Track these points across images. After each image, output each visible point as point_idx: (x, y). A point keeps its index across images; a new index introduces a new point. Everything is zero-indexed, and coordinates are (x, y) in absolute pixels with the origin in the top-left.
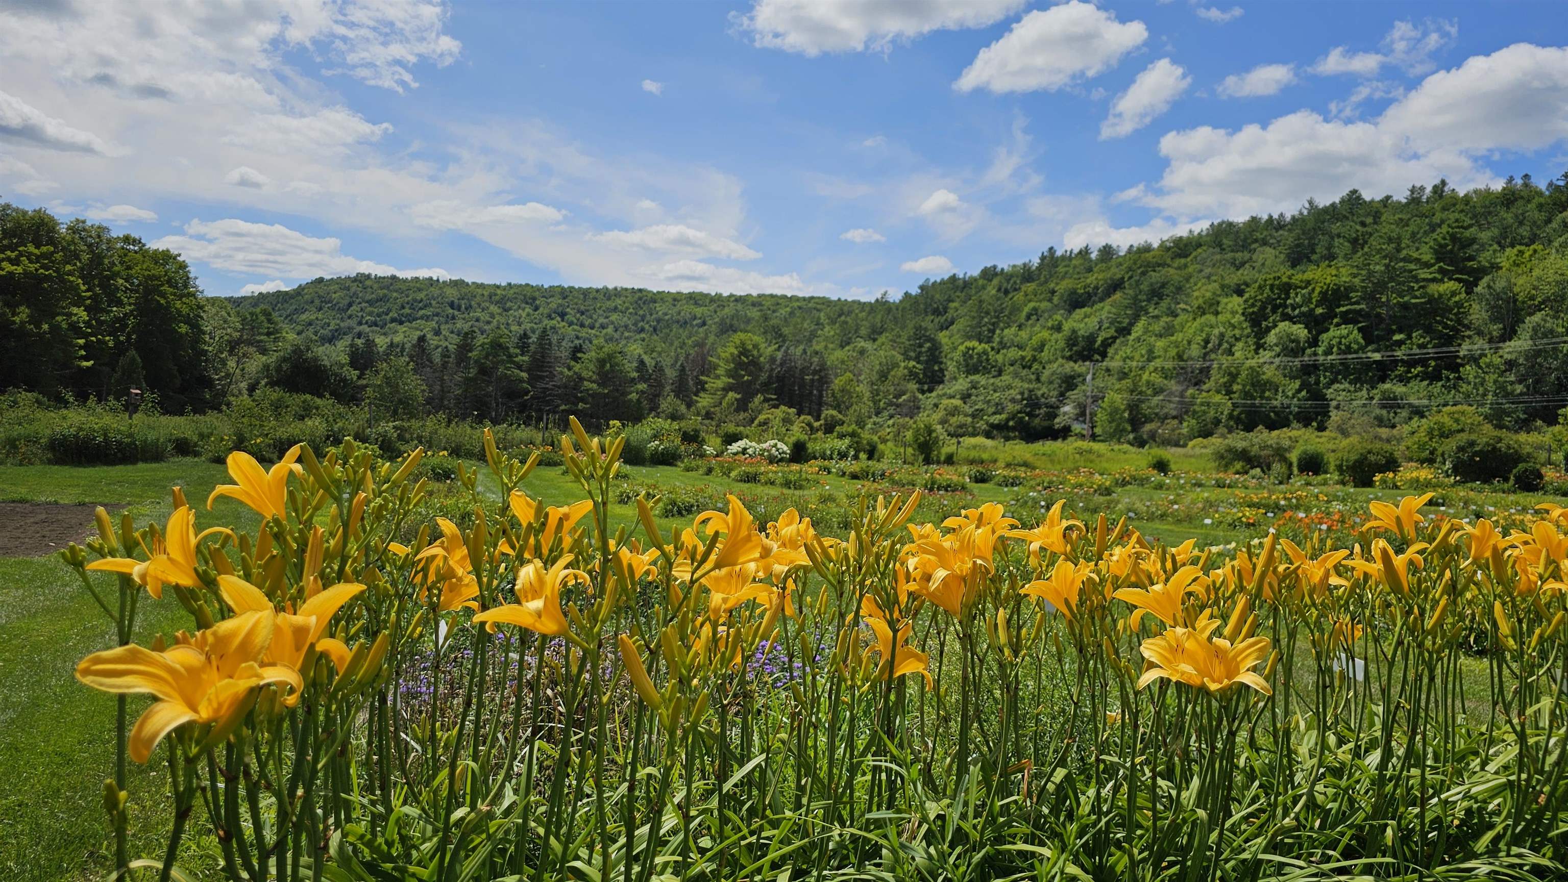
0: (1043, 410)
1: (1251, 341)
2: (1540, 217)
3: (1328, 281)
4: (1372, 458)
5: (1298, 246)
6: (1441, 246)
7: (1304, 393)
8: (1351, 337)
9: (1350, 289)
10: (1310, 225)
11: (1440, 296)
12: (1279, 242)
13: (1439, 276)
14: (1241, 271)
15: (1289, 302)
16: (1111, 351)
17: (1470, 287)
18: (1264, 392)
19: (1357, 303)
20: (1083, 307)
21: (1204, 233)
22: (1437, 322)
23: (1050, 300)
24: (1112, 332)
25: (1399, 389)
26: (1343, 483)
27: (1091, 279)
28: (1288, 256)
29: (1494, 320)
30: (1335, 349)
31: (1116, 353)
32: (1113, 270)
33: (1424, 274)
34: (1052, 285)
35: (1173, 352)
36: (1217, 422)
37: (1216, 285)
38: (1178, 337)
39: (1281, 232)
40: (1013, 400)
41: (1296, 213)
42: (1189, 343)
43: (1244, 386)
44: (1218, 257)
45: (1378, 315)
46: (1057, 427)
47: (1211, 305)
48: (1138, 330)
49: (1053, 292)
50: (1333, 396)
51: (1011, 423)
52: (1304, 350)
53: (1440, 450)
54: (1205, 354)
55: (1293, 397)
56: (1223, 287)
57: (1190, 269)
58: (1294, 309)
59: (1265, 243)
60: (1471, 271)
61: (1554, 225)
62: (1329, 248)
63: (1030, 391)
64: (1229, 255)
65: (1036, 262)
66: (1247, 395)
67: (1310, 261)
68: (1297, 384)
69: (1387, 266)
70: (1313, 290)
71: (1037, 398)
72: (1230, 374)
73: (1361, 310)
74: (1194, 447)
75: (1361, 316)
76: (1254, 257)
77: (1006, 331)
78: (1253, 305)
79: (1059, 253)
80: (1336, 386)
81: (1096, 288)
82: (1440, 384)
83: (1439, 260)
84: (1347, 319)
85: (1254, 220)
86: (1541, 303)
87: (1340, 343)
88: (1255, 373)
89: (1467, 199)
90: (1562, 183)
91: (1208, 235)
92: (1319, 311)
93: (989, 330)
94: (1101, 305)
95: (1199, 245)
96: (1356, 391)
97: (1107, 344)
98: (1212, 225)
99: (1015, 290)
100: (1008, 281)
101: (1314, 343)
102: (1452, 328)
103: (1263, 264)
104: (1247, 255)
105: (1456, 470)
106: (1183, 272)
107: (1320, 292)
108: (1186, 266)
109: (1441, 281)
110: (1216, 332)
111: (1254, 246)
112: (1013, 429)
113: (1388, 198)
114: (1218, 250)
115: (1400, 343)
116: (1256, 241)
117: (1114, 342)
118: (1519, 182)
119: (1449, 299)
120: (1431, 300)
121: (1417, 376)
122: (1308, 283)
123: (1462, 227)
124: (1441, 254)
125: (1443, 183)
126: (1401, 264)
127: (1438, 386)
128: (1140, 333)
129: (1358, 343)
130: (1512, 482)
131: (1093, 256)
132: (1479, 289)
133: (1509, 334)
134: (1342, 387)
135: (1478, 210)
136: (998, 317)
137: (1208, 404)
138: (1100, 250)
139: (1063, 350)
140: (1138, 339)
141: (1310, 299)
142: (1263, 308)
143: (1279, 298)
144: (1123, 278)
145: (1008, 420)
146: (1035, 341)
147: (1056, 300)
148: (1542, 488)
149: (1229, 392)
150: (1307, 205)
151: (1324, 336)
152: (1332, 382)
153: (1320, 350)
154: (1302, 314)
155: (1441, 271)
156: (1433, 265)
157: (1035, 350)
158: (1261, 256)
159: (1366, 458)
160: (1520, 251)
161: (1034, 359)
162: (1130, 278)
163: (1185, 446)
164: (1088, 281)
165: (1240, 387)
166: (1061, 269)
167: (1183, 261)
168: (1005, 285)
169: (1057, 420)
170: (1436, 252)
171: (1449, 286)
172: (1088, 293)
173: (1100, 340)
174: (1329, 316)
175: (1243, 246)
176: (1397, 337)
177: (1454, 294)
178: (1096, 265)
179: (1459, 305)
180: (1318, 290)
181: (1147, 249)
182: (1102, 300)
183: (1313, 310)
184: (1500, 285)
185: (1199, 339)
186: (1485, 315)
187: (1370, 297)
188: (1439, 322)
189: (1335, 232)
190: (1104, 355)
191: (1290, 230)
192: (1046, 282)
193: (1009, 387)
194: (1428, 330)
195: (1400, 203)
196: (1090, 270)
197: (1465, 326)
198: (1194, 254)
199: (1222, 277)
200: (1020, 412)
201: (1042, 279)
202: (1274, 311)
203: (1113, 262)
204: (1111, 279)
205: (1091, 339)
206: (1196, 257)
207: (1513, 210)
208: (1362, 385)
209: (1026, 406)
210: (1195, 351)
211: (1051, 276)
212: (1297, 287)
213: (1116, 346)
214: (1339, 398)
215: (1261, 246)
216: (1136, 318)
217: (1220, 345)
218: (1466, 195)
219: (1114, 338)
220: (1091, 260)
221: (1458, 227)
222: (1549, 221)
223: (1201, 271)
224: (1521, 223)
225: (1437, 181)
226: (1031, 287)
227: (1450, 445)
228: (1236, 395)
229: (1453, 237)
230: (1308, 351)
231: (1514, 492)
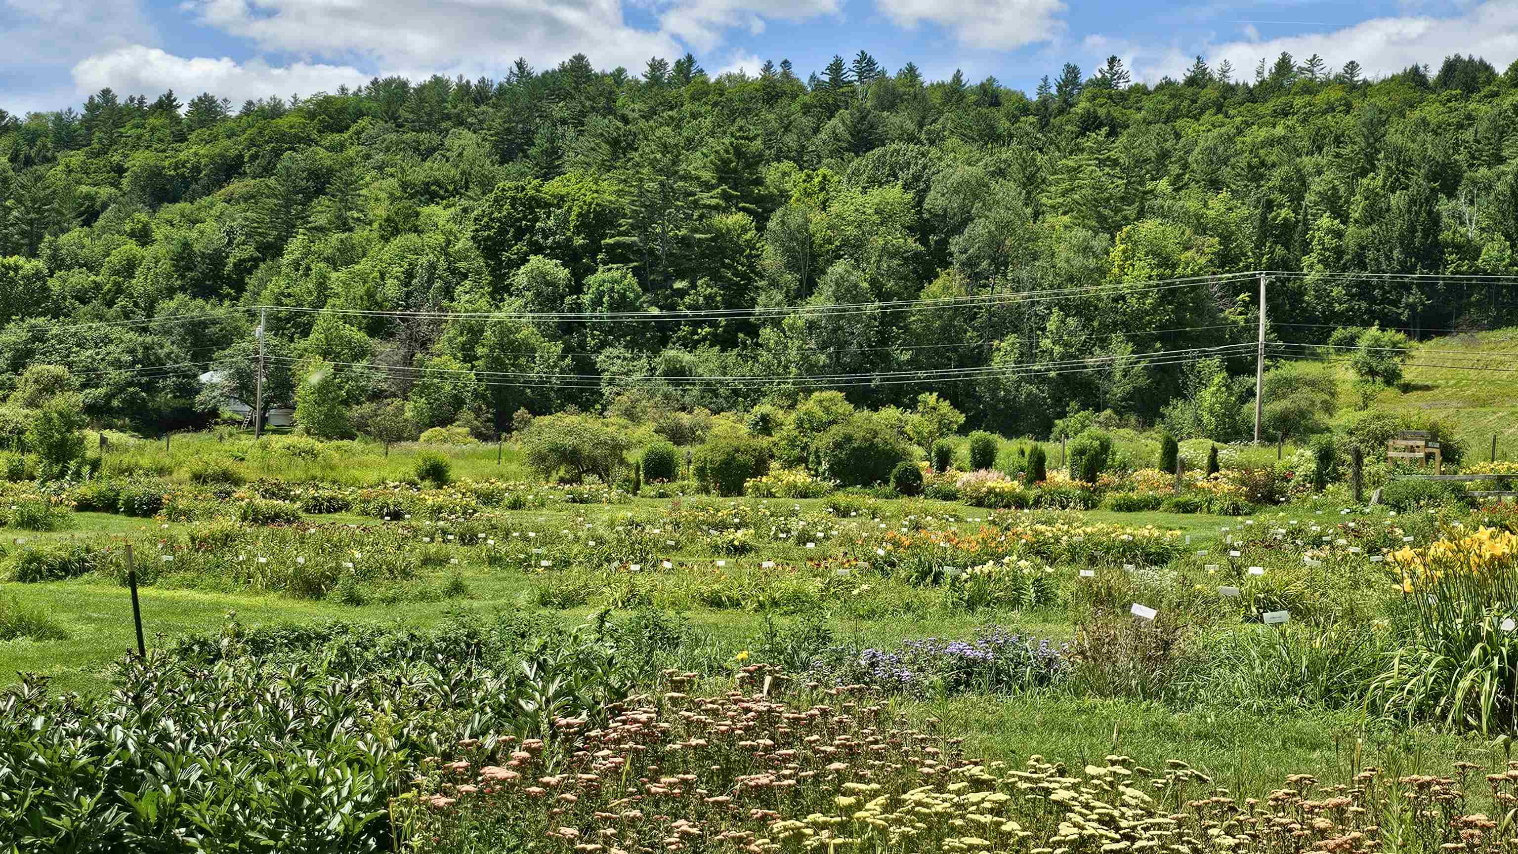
0: (171, 381)
1: (487, 278)
2: (808, 122)
3: (588, 199)
4: (741, 458)
5: (509, 131)
6: (726, 162)
7: (568, 361)
8: (626, 282)
9: (619, 213)
10: (523, 102)
11: (729, 231)
12: (481, 122)
13: (722, 203)
14: (428, 164)
15: (538, 224)
16: (251, 282)
17: (761, 220)
18: (516, 358)
19: (625, 234)
20: (175, 200)
21: (364, 94)
22: (724, 265)
23: (116, 185)
24: (250, 250)
25: (687, 357)
26: (708, 492)
27: (188, 153)
28: (495, 145)
29: (791, 266)
30: (606, 298)
31: (263, 284)
32: (224, 143)
33: (708, 198)
34: (116, 158)
35: (360, 290)
36: (458, 402)
37: (394, 182)
38: (363, 265)
39: (483, 108)
40: (118, 364)
41: (503, 80)
42: (382, 276)
43: (492, 350)
44: (393, 136)
45: (651, 252)
46: (199, 408)
47: (407, 217)
48: (295, 246)
49: (120, 170)
50: (604, 366)
51: (115, 403)
52: (562, 297)
53: (813, 448)
54: (408, 295)
55: (555, 366)
56: (404, 185)
57: (351, 152)
58: (546, 237)
59: (460, 122)
60: (760, 200)
61: (823, 135)
62: (552, 141)
63: (146, 348)
64: (409, 136)
65: (80, 111)
66: (496, 363)
67: (527, 157)
68: (558, 348)
69: (662, 184)
70: (570, 208)
71: (158, 359)
72: (471, 330)
73: (634, 243)
74: (429, 441)
75: (634, 252)
76: (447, 142)
77: (63, 239)
78: (488, 227)
79: (121, 101)
80: (608, 351)
81: (197, 169)
82: (735, 351)
83: (721, 180)
84: (617, 255)
85: (438, 83)
86: (839, 248)
87: (612, 290)
88: (505, 331)
89: (720, 88)
90: (826, 78)
91: (369, 97)
92: (579, 241)
93: (23, 234)
94: (209, 199)
95: (360, 114)
96: (633, 359)
97: (244, 268)
98: (375, 82)
99: (46, 160)
100: (31, 143)
101: (577, 288)
102: (743, 276)
103: (460, 155)
104: (436, 139)
105: (834, 472)
106: (340, 157)
107: (580, 215)
108: (342, 147)
109: (725, 210)
110: (423, 260)
111: (444, 125)
112: (119, 412)
113: (620, 71)
114: (391, 125)
115: (682, 293)
116: (448, 117)
117: (256, 267)
118: (778, 69)
119: (739, 236)
120: (720, 235)
121: (704, 339)
122: (562, 198)
123: (747, 138)
124: (724, 172)
125: (690, 59)
126: (681, 184)
127: (732, 356)
128: (297, 254)
129: (634, 291)
130: (892, 484)
131: (182, 112)
132: (772, 224)
133: (807, 288)
134: (616, 352)
135: (737, 104)
136: (39, 211)
137: (441, 376)
138: (193, 104)
139: (169, 277)
140: (296, 265)
141: (566, 221)
142: (502, 231)
143: (525, 218)
144: (241, 156)
145: (110, 397)
146: (115, 257)
147: (125, 182)
148: (923, 491)
149: (469, 358)
150: (515, 70)
151: (591, 279)
152: (603, 345)
153: (586, 299)
154: (558, 245)
155: (725, 196)
156: (713, 187)
157: (117, 273)
158: (457, 143)
159: (734, 458)
160: (808, 176)
161: (119, 290)
162: (253, 158)
163: (416, 439)
164: (182, 156)
165: (486, 350)
166: (128, 130)
167: (337, 137)
168: (25, 148)
169: (198, 398)
170: (718, 170)
171: (735, 219)
172: (183, 175)
173: (231, 260)
174: (593, 249)
175: (428, 123)
176: (678, 285)
177: (745, 230)
178: (191, 129)
179: (751, 245)
180: (576, 210)
181: (275, 111)
182: (207, 191)
183: (569, 240)
184: (795, 220)
185: (396, 270)
186: (780, 260)
187: (641, 226)
188: (729, 267)
189: (557, 115)
190: (240, 287)
191: (495, 106)
192: (103, 152)
193: (107, 340)
194: (716, 277)
195: (637, 82)
196: (181, 138)
197: (756, 274)
198: (354, 128)
199: (403, 171)
200: (130, 384)
201: (96, 145)
202: (518, 237)
203: (220, 129)
204: (222, 156)
205: (217, 259)
206: (358, 133)
207: (777, 110)
208: (641, 351)
209: (141, 374)
210: (392, 288)
211: (113, 142)
212: (548, 205)
213: (259, 273)
214: (614, 369)
215: (454, 126)
216: (289, 230)
217: (430, 281)
218: (718, 82)
219: (256, 262)
220: (177, 120)
221: (742, 138)
222: (816, 131)
223: (368, 157)
224: (787, 129)
225: (683, 57)
226: (77, 158)
227: (823, 441)
228: (480, 363)
229: (739, 153)
230: (568, 300)
231: (897, 497)
